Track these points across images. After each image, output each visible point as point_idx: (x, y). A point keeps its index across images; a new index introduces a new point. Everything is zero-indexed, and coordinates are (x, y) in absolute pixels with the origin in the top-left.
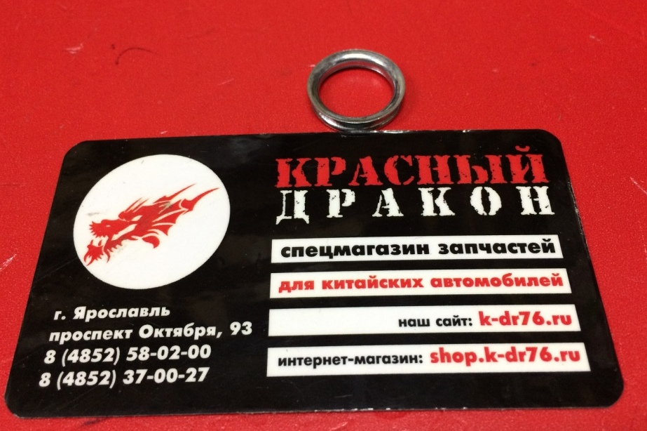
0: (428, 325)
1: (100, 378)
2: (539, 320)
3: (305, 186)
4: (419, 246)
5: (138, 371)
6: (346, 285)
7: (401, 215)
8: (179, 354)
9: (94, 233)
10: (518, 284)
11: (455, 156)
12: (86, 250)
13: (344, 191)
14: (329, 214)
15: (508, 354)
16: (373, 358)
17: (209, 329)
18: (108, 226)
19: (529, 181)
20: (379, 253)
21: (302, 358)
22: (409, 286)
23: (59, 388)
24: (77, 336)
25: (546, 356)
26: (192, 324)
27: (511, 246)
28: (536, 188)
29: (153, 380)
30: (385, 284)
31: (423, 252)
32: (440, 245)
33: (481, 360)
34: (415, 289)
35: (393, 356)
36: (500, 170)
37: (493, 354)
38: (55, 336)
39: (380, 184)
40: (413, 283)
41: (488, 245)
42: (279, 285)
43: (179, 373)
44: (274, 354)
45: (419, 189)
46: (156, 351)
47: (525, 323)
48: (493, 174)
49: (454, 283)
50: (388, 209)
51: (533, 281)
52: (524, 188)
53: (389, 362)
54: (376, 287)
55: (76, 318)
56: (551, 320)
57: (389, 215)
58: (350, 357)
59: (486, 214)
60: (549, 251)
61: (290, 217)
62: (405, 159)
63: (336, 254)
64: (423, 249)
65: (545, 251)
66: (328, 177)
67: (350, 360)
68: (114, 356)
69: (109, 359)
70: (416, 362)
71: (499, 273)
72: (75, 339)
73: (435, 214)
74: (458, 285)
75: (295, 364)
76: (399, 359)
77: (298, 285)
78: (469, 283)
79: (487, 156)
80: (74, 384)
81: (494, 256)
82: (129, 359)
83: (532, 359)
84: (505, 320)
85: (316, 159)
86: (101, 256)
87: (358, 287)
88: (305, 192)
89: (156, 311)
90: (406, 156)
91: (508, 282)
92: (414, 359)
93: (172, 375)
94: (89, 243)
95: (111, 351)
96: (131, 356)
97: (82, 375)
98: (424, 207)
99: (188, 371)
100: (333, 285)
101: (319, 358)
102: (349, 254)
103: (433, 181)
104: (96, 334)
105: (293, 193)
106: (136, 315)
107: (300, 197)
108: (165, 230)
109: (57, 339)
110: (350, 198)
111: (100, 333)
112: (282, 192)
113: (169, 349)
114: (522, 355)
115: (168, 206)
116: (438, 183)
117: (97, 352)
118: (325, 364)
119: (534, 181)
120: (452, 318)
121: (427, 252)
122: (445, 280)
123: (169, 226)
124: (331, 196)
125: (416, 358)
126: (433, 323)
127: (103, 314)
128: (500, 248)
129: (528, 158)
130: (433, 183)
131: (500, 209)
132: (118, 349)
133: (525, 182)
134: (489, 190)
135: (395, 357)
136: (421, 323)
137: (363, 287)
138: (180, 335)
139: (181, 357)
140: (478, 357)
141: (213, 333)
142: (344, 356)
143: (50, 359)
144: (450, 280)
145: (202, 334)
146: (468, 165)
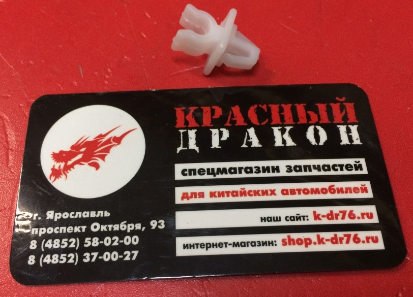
0: (280, 220)
1: (68, 259)
3: (195, 126)
4: (273, 167)
5: (92, 254)
6: (226, 194)
7: (260, 146)
8: (118, 242)
10: (339, 193)
11: (295, 105)
12: (50, 172)
13: (221, 129)
14: (212, 146)
15: (332, 239)
16: (244, 243)
17: (137, 225)
18: (64, 155)
19: (345, 122)
20: (247, 172)
21: (199, 244)
22: (267, 195)
23: (41, 265)
24: (50, 230)
25: (357, 240)
26: (125, 222)
27: (334, 166)
28: (350, 126)
29: (103, 259)
30: (251, 193)
31: (276, 171)
32: (287, 166)
34: (271, 196)
35: (258, 242)
36: (326, 113)
37: (323, 239)
38: (35, 231)
39: (246, 124)
40: (269, 193)
41: (319, 166)
42: (181, 195)
43: (119, 255)
45: (272, 128)
46: (103, 240)
47: (343, 218)
48: (321, 117)
49: (297, 192)
50: (251, 142)
51: (348, 190)
52: (342, 126)
53: (255, 245)
54: (245, 196)
55: (48, 218)
56: (360, 216)
57: (252, 146)
58: (229, 243)
59: (317, 144)
60: (359, 169)
61: (186, 148)
62: (263, 107)
63: (218, 174)
64: (275, 169)
65: (356, 169)
66: (210, 120)
67: (230, 244)
68: (76, 244)
69: (72, 246)
70: (273, 245)
71: (326, 185)
72: (49, 232)
73: (283, 145)
74: (299, 193)
75: (194, 248)
76: (261, 243)
78: (306, 191)
79: (316, 104)
80: (51, 263)
81: (322, 173)
82: (85, 246)
84: (330, 217)
85: (202, 108)
86: (61, 176)
87: (233, 196)
88: (195, 130)
89: (101, 213)
90: (262, 105)
91: (332, 191)
92: (271, 243)
93: (115, 256)
94: (52, 167)
95: (73, 240)
96: (87, 243)
97: (55, 256)
98: (275, 140)
99: (125, 253)
100: (217, 194)
101: (210, 244)
102: (226, 173)
104: (63, 229)
105: (187, 131)
106: (88, 216)
107: (192, 134)
108: (103, 157)
109: (36, 233)
110: (226, 134)
111: (65, 228)
112: (180, 131)
113: (112, 238)
114: (341, 239)
115: (104, 140)
116: (284, 123)
117: (64, 241)
118: (213, 247)
119: (348, 122)
120: (295, 215)
121: (278, 171)
122: (291, 190)
123: (106, 155)
124: (213, 133)
126: (283, 219)
127: (66, 215)
128: (327, 168)
129: (344, 105)
130: (281, 123)
131: (326, 141)
132: (78, 239)
133: (343, 122)
134: (319, 128)
135: (259, 242)
136: (275, 219)
137: (237, 195)
138: (118, 229)
139: (120, 243)
140: (313, 242)
141: (140, 228)
142: (226, 241)
143: (33, 246)
144: (294, 190)
145: (132, 229)
146: (304, 110)
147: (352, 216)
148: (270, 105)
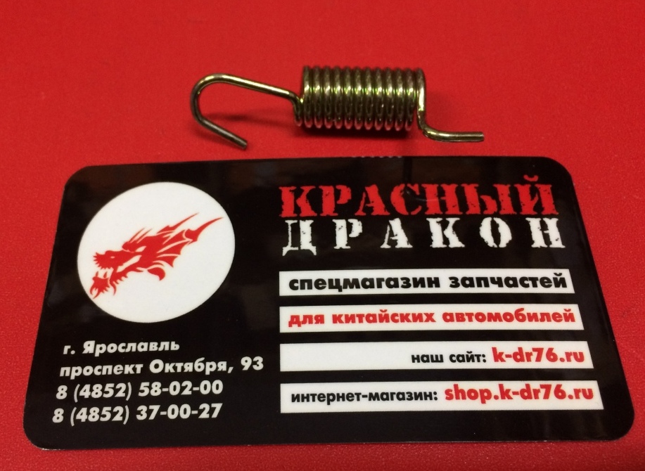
0: (442, 361)
1: (114, 414)
2: (552, 357)
3: (311, 215)
4: (429, 279)
5: (151, 407)
6: (357, 319)
7: (410, 246)
8: (191, 390)
9: (98, 265)
10: (530, 320)
11: (463, 185)
12: (91, 282)
13: (351, 221)
14: (336, 245)
15: (522, 391)
16: (387, 394)
17: (220, 364)
18: (113, 257)
19: (539, 212)
20: (389, 286)
21: (316, 395)
22: (421, 321)
23: (73, 424)
24: (88, 371)
25: (560, 394)
26: (202, 359)
27: (523, 279)
28: (546, 220)
29: (166, 416)
30: (396, 318)
31: (434, 285)
32: (451, 278)
33: (496, 397)
34: (427, 323)
35: (407, 393)
36: (509, 199)
37: (508, 391)
38: (65, 371)
39: (387, 213)
40: (425, 317)
41: (499, 279)
42: (289, 319)
43: (192, 409)
44: (287, 390)
45: (428, 219)
46: (168, 387)
47: (538, 359)
48: (502, 204)
49: (466, 318)
50: (396, 240)
51: (545, 317)
52: (534, 219)
53: (403, 399)
54: (388, 321)
55: (85, 352)
56: (564, 356)
57: (397, 247)
58: (363, 394)
59: (496, 246)
60: (561, 286)
61: (296, 249)
62: (412, 187)
63: (345, 287)
64: (433, 282)
65: (557, 285)
66: (334, 206)
67: (364, 396)
68: (126, 392)
69: (120, 394)
70: (431, 399)
71: (511, 308)
72: (86, 374)
73: (445, 246)
74: (470, 320)
75: (308, 401)
76: (413, 396)
77: (308, 319)
78: (480, 317)
79: (495, 185)
80: (87, 420)
81: (505, 290)
82: (141, 394)
83: (546, 396)
85: (321, 187)
86: (107, 288)
87: (369, 321)
88: (311, 222)
89: (165, 345)
90: (413, 185)
91: (521, 317)
93: (185, 411)
94: (94, 275)
95: (122, 386)
96: (143, 391)
97: (95, 411)
98: (433, 238)
99: (202, 407)
100: (343, 319)
101: (333, 394)
102: (358, 287)
103: (441, 210)
104: (107, 369)
105: (298, 223)
106: (145, 349)
107: (306, 227)
108: (170, 261)
109: (67, 374)
110: (357, 228)
111: (110, 367)
112: (287, 221)
113: (181, 384)
114: (536, 392)
115: (172, 235)
116: (447, 213)
117: (109, 386)
118: (338, 400)
119: (544, 213)
120: (465, 354)
121: (438, 285)
122: (458, 315)
123: (174, 258)
124: (338, 226)
125: (430, 395)
126: (446, 359)
127: (112, 348)
128: (510, 282)
129: (536, 188)
130: (441, 213)
131: (510, 242)
132: (129, 384)
133: (536, 213)
134: (498, 221)
135: (410, 393)
136: (435, 359)
137: (374, 321)
138: (191, 370)
139: (193, 392)
140: (493, 394)
141: (225, 369)
142: (358, 392)
143: (62, 395)
144: (462, 314)
145: (213, 369)
146: (476, 194)
147: (551, 356)
148: (424, 185)
